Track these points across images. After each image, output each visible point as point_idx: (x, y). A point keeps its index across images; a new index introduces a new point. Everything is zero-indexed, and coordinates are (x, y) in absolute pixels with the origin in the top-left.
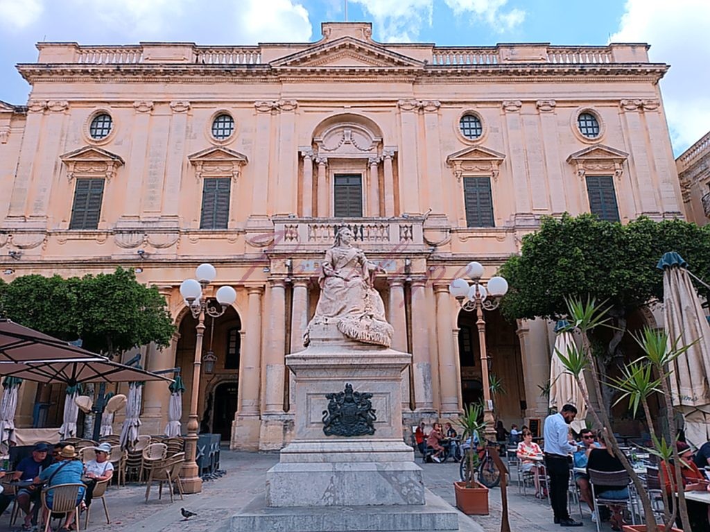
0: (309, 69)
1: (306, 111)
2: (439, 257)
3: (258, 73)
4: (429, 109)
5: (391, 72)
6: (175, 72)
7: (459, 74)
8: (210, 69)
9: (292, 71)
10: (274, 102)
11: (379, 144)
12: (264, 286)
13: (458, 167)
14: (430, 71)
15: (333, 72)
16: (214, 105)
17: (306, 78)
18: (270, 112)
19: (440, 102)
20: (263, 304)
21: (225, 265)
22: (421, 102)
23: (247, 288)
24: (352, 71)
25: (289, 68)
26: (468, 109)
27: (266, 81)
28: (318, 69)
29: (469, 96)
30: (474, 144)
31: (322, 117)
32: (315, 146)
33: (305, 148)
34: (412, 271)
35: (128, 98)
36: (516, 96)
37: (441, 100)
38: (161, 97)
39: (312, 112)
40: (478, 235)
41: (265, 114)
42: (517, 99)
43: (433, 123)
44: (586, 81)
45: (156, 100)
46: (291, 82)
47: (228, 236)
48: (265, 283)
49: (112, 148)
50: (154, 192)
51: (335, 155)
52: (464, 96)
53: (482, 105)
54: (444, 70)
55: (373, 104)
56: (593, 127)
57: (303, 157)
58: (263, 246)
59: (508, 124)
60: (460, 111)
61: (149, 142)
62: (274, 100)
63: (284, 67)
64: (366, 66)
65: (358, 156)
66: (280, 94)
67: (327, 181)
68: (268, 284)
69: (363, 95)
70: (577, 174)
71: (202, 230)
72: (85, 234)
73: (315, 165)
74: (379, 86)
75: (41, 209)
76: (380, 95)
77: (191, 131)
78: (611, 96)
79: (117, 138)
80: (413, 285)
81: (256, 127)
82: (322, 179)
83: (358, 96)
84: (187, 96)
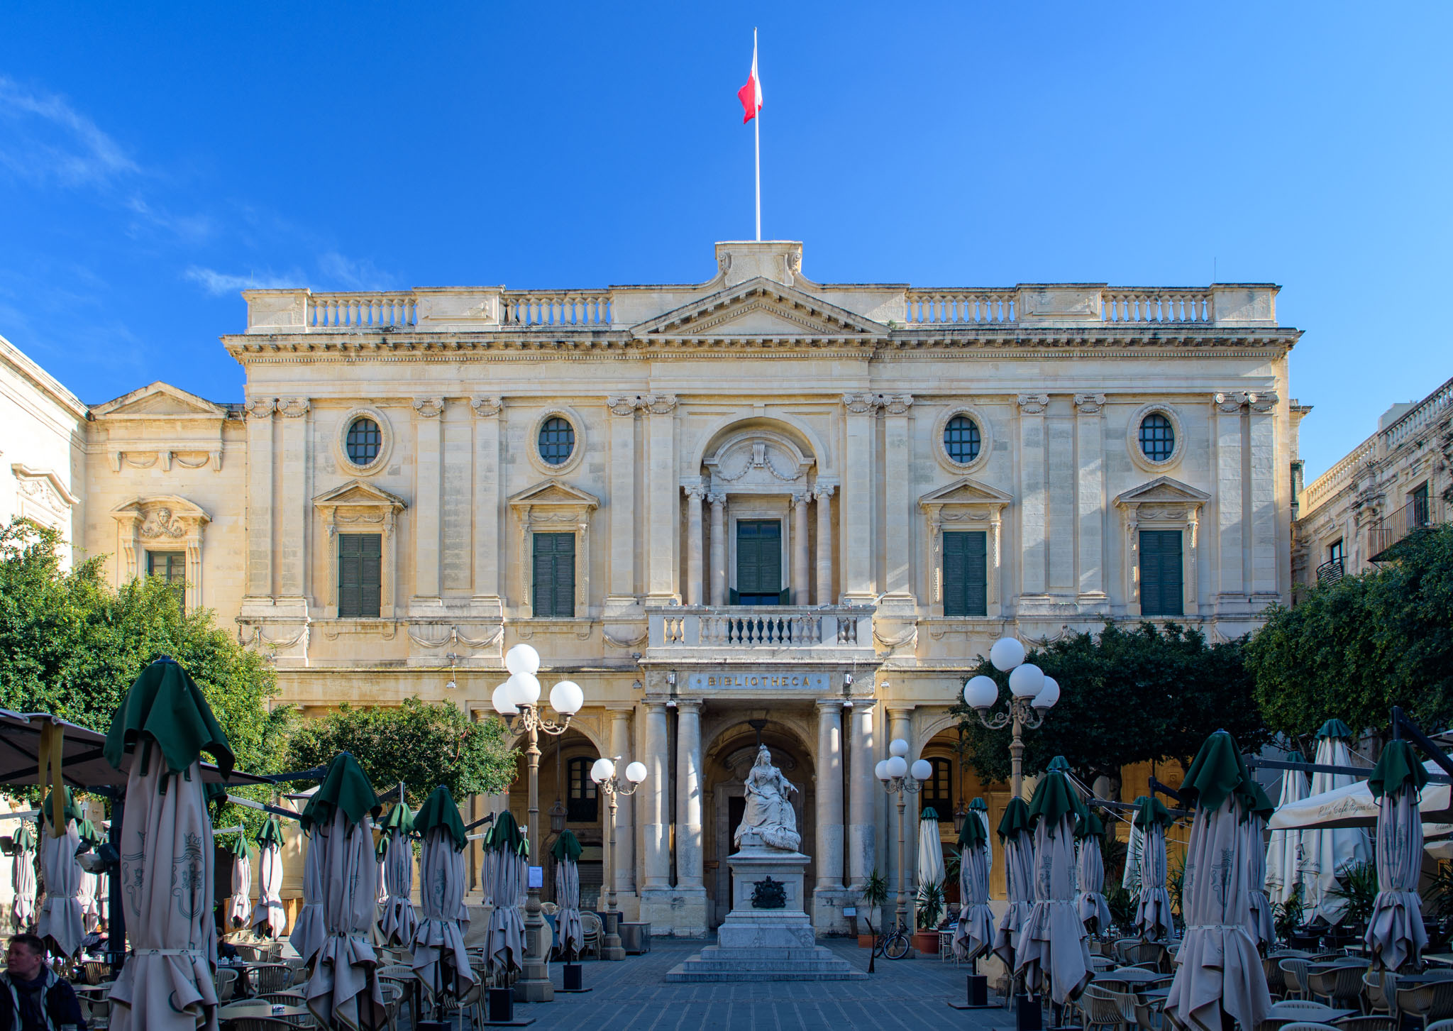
0: (694, 338)
1: (690, 413)
3: (611, 345)
5: (833, 342)
6: (475, 345)
7: (947, 346)
8: (532, 339)
9: (667, 342)
10: (639, 398)
11: (810, 469)
12: (634, 708)
13: (935, 514)
14: (898, 340)
15: (734, 343)
16: (541, 402)
17: (690, 353)
18: (632, 415)
19: (913, 396)
20: (633, 734)
22: (881, 396)
23: (608, 711)
26: (959, 409)
27: (623, 358)
29: (963, 384)
30: (965, 472)
31: (718, 423)
32: (705, 472)
33: (693, 480)
34: (852, 691)
35: (402, 391)
36: (1041, 384)
37: (915, 392)
38: (454, 391)
39: (701, 414)
40: (959, 629)
41: (625, 419)
42: (1042, 391)
43: (899, 435)
44: (1161, 358)
45: (447, 396)
46: (665, 360)
47: (576, 630)
48: (635, 704)
49: (384, 479)
50: (457, 556)
51: (738, 488)
52: (955, 384)
53: (982, 401)
54: (921, 338)
55: (803, 401)
56: (1164, 440)
57: (688, 497)
58: (629, 646)
59: (1023, 436)
60: (945, 412)
61: (443, 469)
62: (639, 394)
63: (653, 336)
64: (791, 331)
65: (775, 490)
66: (647, 383)
67: (726, 532)
68: (640, 706)
69: (785, 384)
70: (1126, 527)
71: (536, 619)
72: (364, 626)
73: (706, 505)
74: (812, 367)
75: (294, 585)
76: (814, 384)
77: (507, 451)
78: (1198, 386)
79: (391, 462)
80: (854, 711)
81: (610, 443)
82: (718, 530)
83: (776, 387)
84: (496, 388)
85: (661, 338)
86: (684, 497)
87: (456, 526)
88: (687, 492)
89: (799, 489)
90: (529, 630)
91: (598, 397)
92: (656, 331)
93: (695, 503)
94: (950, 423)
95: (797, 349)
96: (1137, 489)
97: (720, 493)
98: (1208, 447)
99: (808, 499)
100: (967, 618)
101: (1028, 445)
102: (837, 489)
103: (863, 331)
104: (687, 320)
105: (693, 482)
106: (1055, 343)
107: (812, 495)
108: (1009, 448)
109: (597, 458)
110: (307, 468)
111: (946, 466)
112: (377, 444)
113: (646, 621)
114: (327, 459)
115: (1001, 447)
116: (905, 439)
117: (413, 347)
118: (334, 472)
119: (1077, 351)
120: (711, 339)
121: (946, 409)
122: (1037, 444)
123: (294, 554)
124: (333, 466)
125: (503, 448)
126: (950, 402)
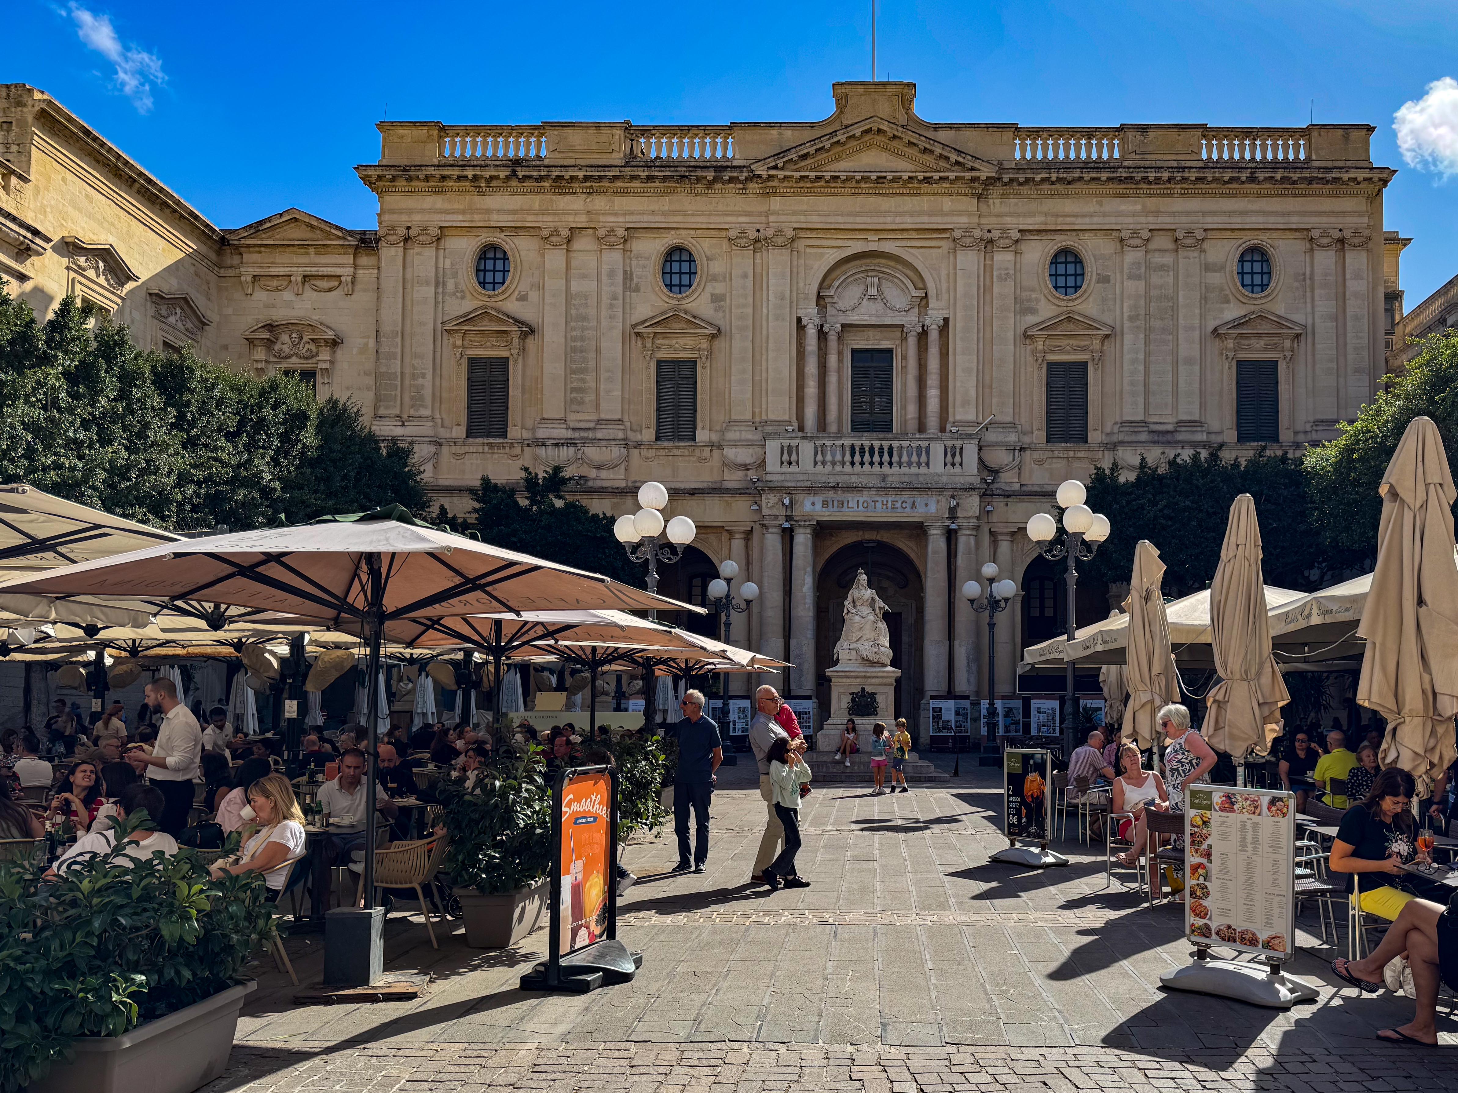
0: (812, 175)
1: (807, 247)
2: (1000, 489)
3: (732, 180)
4: (1002, 243)
5: (944, 179)
6: (601, 178)
9: (786, 178)
10: (758, 231)
11: (921, 302)
12: (752, 528)
13: (1039, 345)
14: (1006, 178)
15: (851, 178)
16: (666, 233)
17: (808, 189)
18: (752, 247)
19: (1020, 231)
23: (727, 531)
26: (1064, 244)
27: (744, 192)
29: (1068, 220)
30: (1069, 304)
31: (833, 256)
32: (822, 303)
33: (809, 310)
34: (959, 514)
35: (530, 221)
36: (1143, 219)
37: (1021, 227)
38: (581, 221)
39: (818, 247)
40: (1061, 455)
41: (745, 252)
42: (1144, 226)
43: (1007, 269)
44: (1259, 195)
45: (574, 226)
46: (783, 195)
47: (697, 453)
48: (753, 524)
49: (512, 306)
50: (583, 380)
51: (853, 318)
52: (1060, 220)
53: (1086, 236)
54: (1028, 176)
56: (1262, 273)
57: (805, 326)
58: (748, 470)
59: (1126, 271)
60: (1051, 247)
61: (569, 296)
62: (758, 227)
63: (773, 172)
64: (904, 167)
65: (888, 321)
66: (767, 216)
67: (840, 361)
68: (757, 527)
69: (898, 219)
70: (1224, 357)
71: (659, 443)
72: (491, 446)
73: (822, 334)
74: (924, 203)
75: (423, 406)
76: (926, 219)
77: (631, 279)
78: (1295, 222)
79: (519, 289)
80: (960, 533)
81: (731, 274)
82: (833, 359)
83: (889, 221)
84: (621, 219)
85: (781, 174)
86: (800, 326)
87: (581, 352)
88: (804, 322)
89: (911, 320)
90: (652, 452)
91: (719, 229)
92: (775, 167)
93: (811, 332)
94: (1056, 256)
95: (910, 185)
96: (1234, 320)
97: (834, 324)
98: (1304, 280)
99: (919, 330)
100: (1068, 445)
101: (1129, 278)
102: (946, 320)
103: (972, 169)
104: (805, 157)
105: (810, 312)
106: (1158, 180)
107: (923, 326)
108: (1112, 281)
109: (719, 288)
110: (436, 293)
111: (1050, 299)
112: (505, 271)
113: (764, 447)
114: (456, 285)
115: (1104, 280)
116: (1011, 273)
117: (541, 178)
118: (463, 298)
119: (1178, 188)
120: (828, 175)
121: (1052, 244)
122: (1138, 278)
123: (424, 376)
124: (462, 291)
125: (628, 276)
126: (1056, 237)
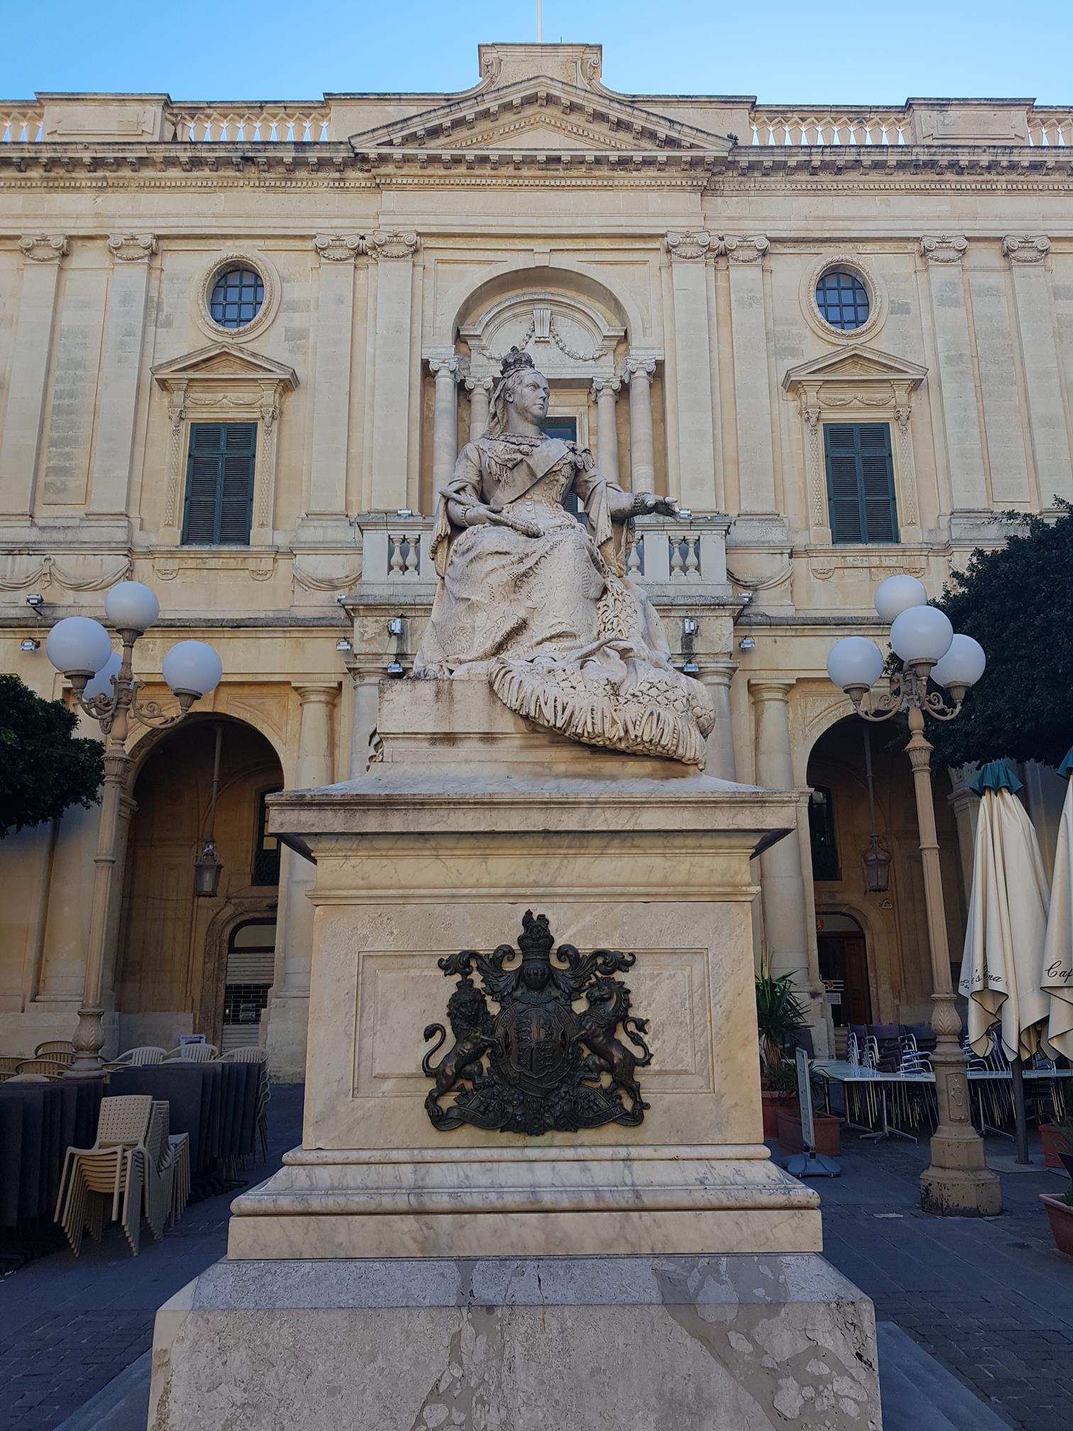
0: (447, 154)
1: (439, 262)
2: (763, 615)
3: (322, 164)
4: (741, 254)
5: (649, 162)
6: (120, 163)
7: (815, 171)
8: (204, 155)
9: (407, 160)
10: (363, 238)
11: (619, 343)
12: (340, 684)
13: (811, 397)
14: (744, 161)
15: (505, 161)
16: (214, 244)
17: (440, 177)
18: (352, 261)
19: (769, 239)
20: (337, 728)
21: (242, 632)
22: (721, 239)
23: (296, 689)
24: (554, 160)
25: (397, 153)
26: (836, 258)
27: (341, 186)
28: (470, 155)
29: (840, 224)
30: (851, 341)
31: (480, 275)
32: (462, 345)
33: (439, 350)
34: (697, 650)
35: (6, 227)
36: (954, 224)
37: (772, 235)
38: (85, 226)
39: (456, 262)
40: (858, 563)
41: (341, 267)
42: (957, 233)
43: (752, 291)
45: (73, 233)
46: (402, 188)
47: (251, 564)
48: (341, 678)
50: (68, 456)
52: (828, 225)
53: (869, 247)
54: (779, 158)
55: (605, 244)
57: (433, 374)
58: (335, 588)
59: (935, 294)
60: (816, 262)
61: (54, 333)
62: (363, 232)
63: (385, 151)
65: (567, 373)
66: (376, 218)
68: (348, 682)
69: (580, 221)
71: (186, 548)
73: (462, 392)
74: (618, 200)
76: (623, 221)
77: (159, 308)
81: (317, 298)
83: (566, 224)
84: (149, 223)
86: (428, 374)
87: (70, 413)
88: (432, 367)
89: (602, 372)
90: (173, 564)
91: (302, 237)
92: (389, 143)
93: (445, 385)
94: (824, 276)
95: (597, 172)
99: (617, 385)
100: (870, 546)
101: (941, 304)
102: (660, 364)
103: (693, 146)
104: (435, 132)
105: (442, 353)
106: (973, 166)
107: (623, 381)
108: (915, 311)
109: (297, 320)
111: (820, 333)
115: (903, 309)
116: (759, 295)
117: (26, 165)
119: (1003, 180)
121: (816, 259)
122: (955, 303)
125: (153, 305)
126: (821, 250)
